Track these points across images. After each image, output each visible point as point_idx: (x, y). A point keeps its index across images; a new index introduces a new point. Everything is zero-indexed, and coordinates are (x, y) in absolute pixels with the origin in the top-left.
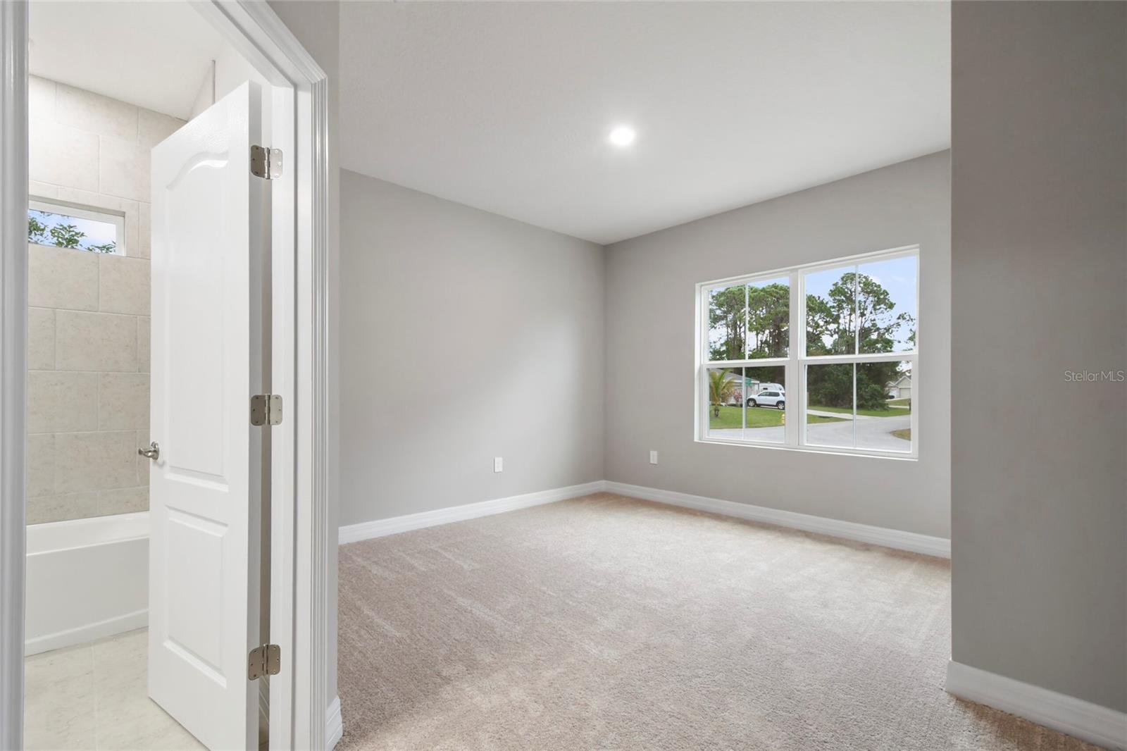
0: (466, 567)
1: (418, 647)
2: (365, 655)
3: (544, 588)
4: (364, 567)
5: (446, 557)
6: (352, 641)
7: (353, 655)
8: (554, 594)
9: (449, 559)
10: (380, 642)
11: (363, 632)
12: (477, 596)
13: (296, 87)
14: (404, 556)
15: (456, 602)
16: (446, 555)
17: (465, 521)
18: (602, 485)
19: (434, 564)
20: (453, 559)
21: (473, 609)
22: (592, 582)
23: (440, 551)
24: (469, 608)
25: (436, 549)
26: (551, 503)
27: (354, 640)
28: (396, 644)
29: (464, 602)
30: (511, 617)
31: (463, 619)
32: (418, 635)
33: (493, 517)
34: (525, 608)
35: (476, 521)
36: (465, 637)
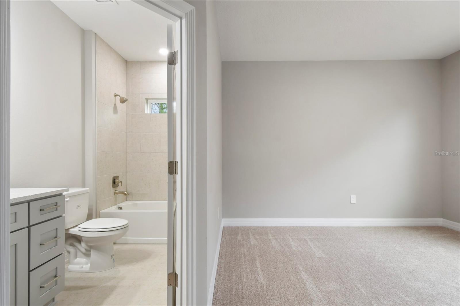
0: (317, 254)
1: (267, 294)
2: (243, 287)
3: (359, 286)
4: (270, 240)
5: (309, 246)
6: (243, 277)
7: (238, 284)
8: (365, 293)
9: (311, 247)
10: (253, 283)
11: (250, 274)
12: (313, 275)
13: (181, 18)
14: (290, 239)
15: (300, 274)
16: (310, 244)
17: (331, 227)
18: (440, 222)
19: (301, 248)
20: (313, 247)
21: (307, 283)
22: (401, 294)
23: (309, 241)
24: (305, 281)
25: (307, 239)
26: (393, 227)
27: (244, 277)
28: (259, 287)
29: (304, 275)
30: (326, 298)
31: (298, 286)
32: (271, 287)
33: (348, 228)
34: (339, 295)
35: (337, 228)
36: (293, 299)
